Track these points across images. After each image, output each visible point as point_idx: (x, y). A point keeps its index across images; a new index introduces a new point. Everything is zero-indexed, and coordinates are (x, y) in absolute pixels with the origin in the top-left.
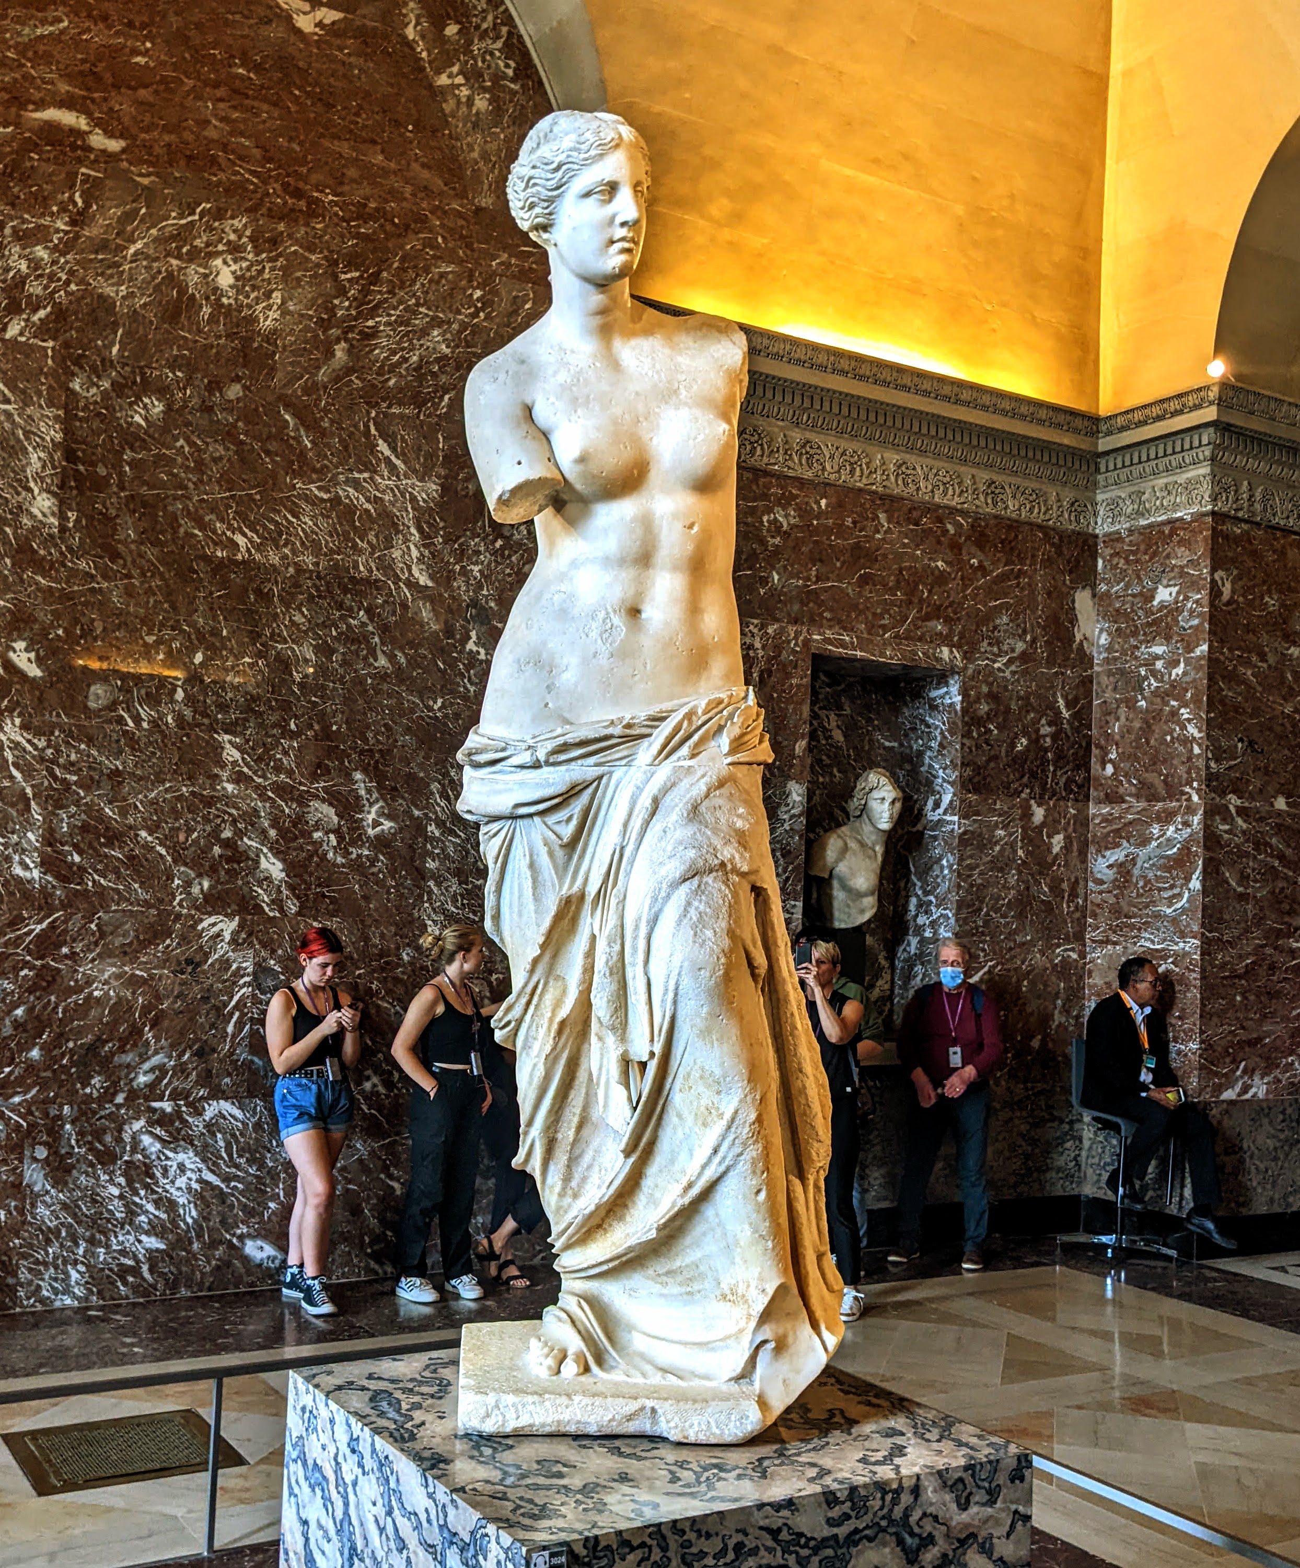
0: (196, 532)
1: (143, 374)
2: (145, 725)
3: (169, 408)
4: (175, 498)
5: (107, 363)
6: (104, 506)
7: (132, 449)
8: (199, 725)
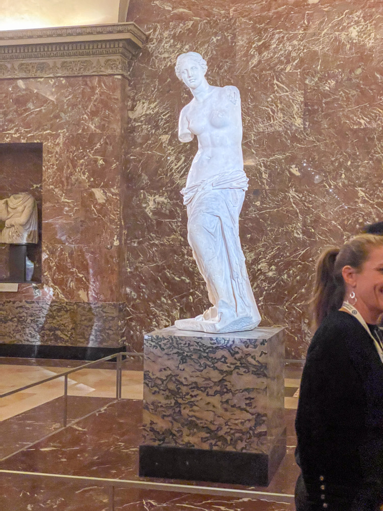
0: (347, 121)
1: (328, 73)
2: (332, 187)
3: (337, 82)
4: (340, 111)
5: (316, 72)
6: (317, 118)
7: (325, 98)
8: (350, 185)
